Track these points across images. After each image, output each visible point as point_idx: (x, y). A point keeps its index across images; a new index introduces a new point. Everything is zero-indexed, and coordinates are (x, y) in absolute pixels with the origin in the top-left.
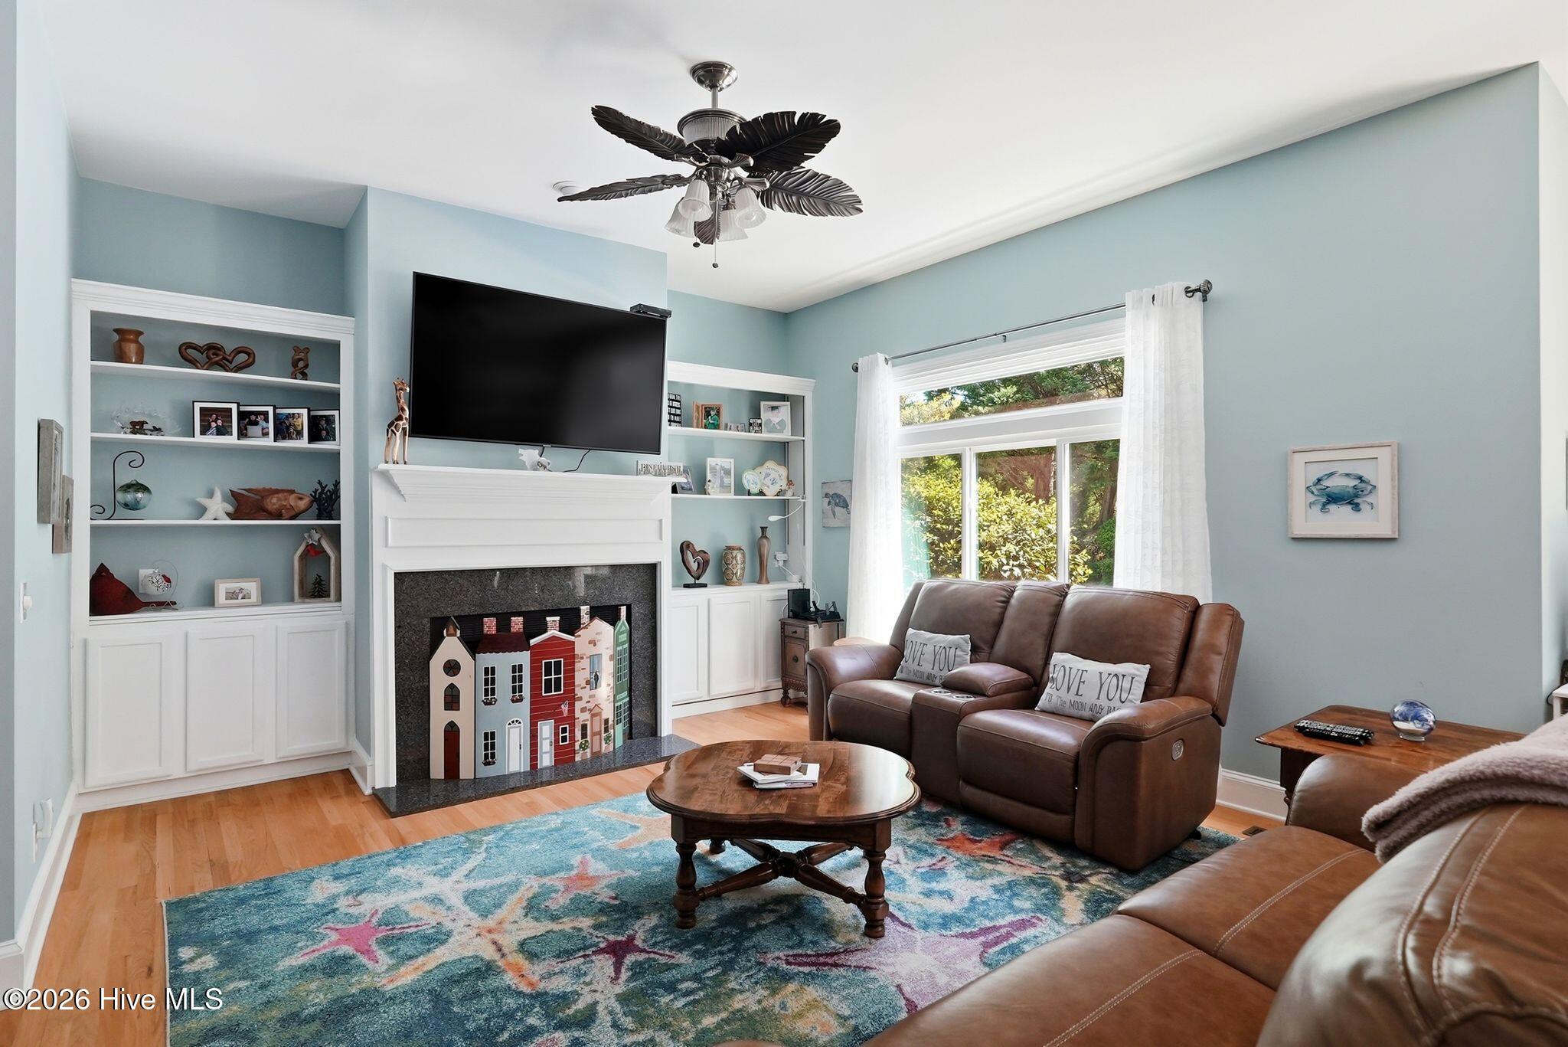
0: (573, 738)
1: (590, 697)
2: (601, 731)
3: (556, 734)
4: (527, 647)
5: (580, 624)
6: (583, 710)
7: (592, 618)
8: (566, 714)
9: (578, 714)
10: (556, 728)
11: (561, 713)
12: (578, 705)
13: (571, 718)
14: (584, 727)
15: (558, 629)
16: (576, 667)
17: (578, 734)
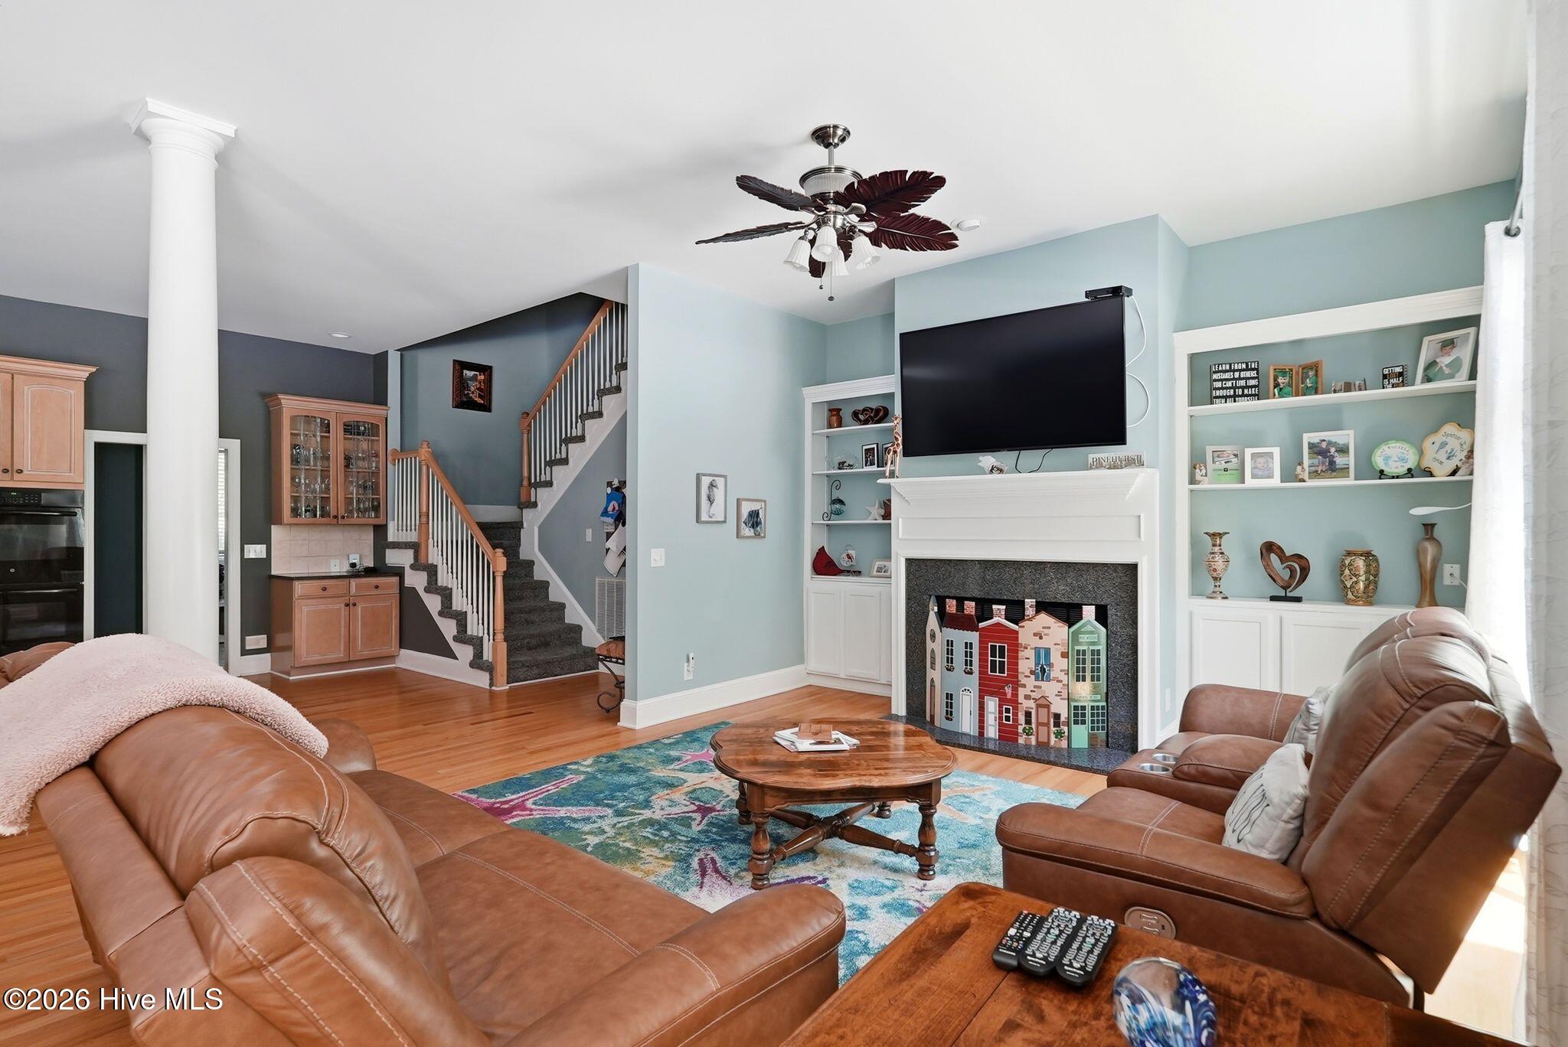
0: (1016, 720)
1: (1035, 687)
2: (1048, 723)
3: (1000, 712)
4: (976, 629)
5: (1024, 615)
6: (1027, 697)
7: (1038, 612)
8: (1009, 696)
9: (1021, 699)
10: (1000, 706)
11: (1005, 694)
12: (1022, 692)
13: (1014, 702)
14: (1028, 715)
15: (1003, 617)
16: (1019, 655)
17: (1022, 718)
